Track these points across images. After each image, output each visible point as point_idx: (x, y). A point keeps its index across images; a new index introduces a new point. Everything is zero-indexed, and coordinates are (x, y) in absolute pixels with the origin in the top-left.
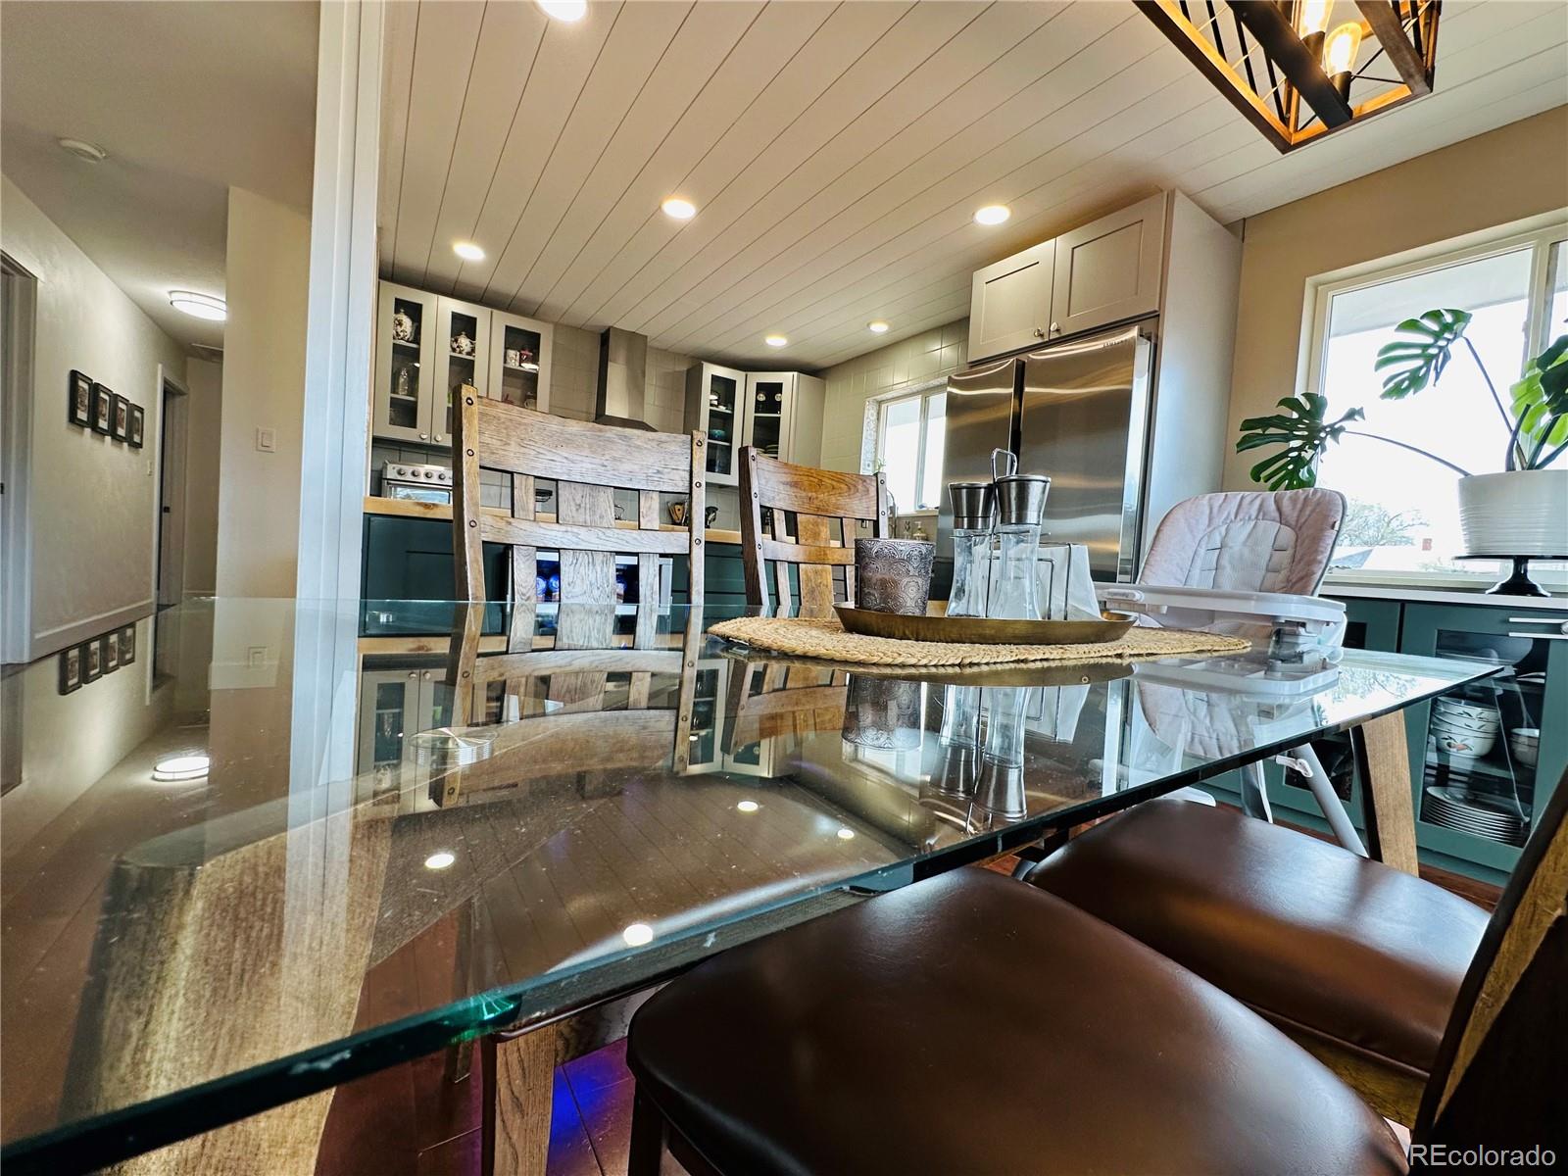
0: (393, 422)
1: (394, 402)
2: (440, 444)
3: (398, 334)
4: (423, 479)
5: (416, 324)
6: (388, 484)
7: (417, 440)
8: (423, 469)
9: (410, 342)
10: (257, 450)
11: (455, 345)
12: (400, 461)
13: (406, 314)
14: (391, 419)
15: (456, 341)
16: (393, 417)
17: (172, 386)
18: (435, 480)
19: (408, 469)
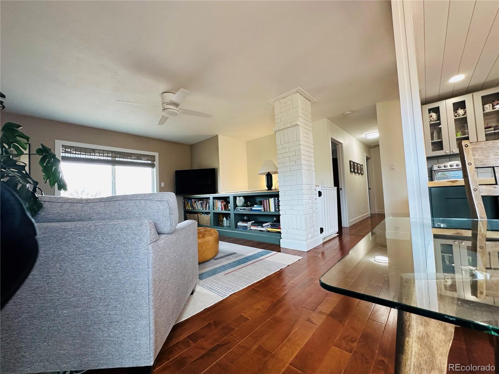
0: (433, 150)
1: (432, 143)
2: (455, 153)
3: (431, 120)
4: (449, 167)
5: (437, 114)
6: (434, 172)
7: (445, 154)
8: (448, 164)
9: (436, 121)
10: (391, 170)
11: (456, 114)
12: (438, 163)
13: (433, 112)
14: (432, 149)
15: (456, 112)
16: (433, 149)
17: (368, 158)
18: (455, 167)
19: (442, 165)
